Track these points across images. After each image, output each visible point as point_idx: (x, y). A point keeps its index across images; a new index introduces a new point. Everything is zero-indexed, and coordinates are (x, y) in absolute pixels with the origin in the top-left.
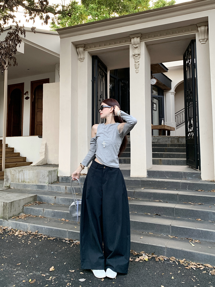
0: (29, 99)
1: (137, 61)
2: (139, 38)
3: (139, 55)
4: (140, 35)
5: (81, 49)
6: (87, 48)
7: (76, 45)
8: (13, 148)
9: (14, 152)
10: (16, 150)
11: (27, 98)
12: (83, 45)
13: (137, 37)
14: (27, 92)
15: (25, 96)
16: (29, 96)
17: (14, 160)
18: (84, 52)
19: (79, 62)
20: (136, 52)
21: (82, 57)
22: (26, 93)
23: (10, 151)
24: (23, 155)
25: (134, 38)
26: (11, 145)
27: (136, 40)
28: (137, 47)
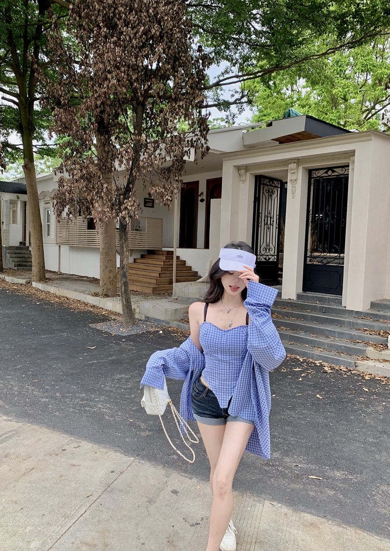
0: (205, 202)
1: (294, 186)
2: (296, 164)
3: (295, 180)
4: (296, 161)
5: (243, 171)
6: (249, 170)
7: (238, 168)
8: (185, 261)
9: (186, 265)
10: (188, 264)
11: (202, 200)
12: (245, 168)
13: (295, 163)
14: (202, 193)
15: (200, 198)
16: (204, 198)
17: (185, 274)
18: (246, 174)
19: (241, 183)
20: (294, 177)
21: (243, 179)
22: (200, 194)
23: (182, 264)
24: (194, 269)
25: (291, 163)
26: (182, 258)
27: (293, 166)
28: (294, 173)
